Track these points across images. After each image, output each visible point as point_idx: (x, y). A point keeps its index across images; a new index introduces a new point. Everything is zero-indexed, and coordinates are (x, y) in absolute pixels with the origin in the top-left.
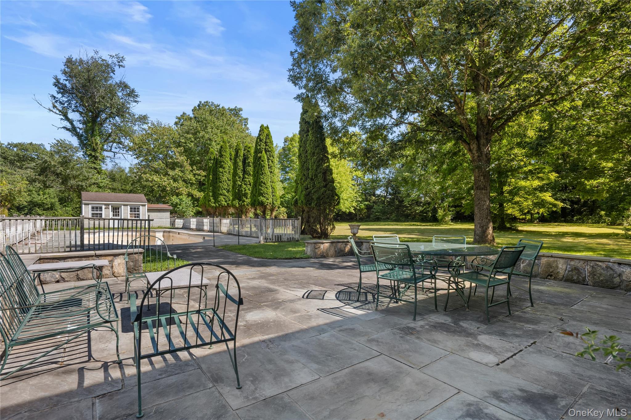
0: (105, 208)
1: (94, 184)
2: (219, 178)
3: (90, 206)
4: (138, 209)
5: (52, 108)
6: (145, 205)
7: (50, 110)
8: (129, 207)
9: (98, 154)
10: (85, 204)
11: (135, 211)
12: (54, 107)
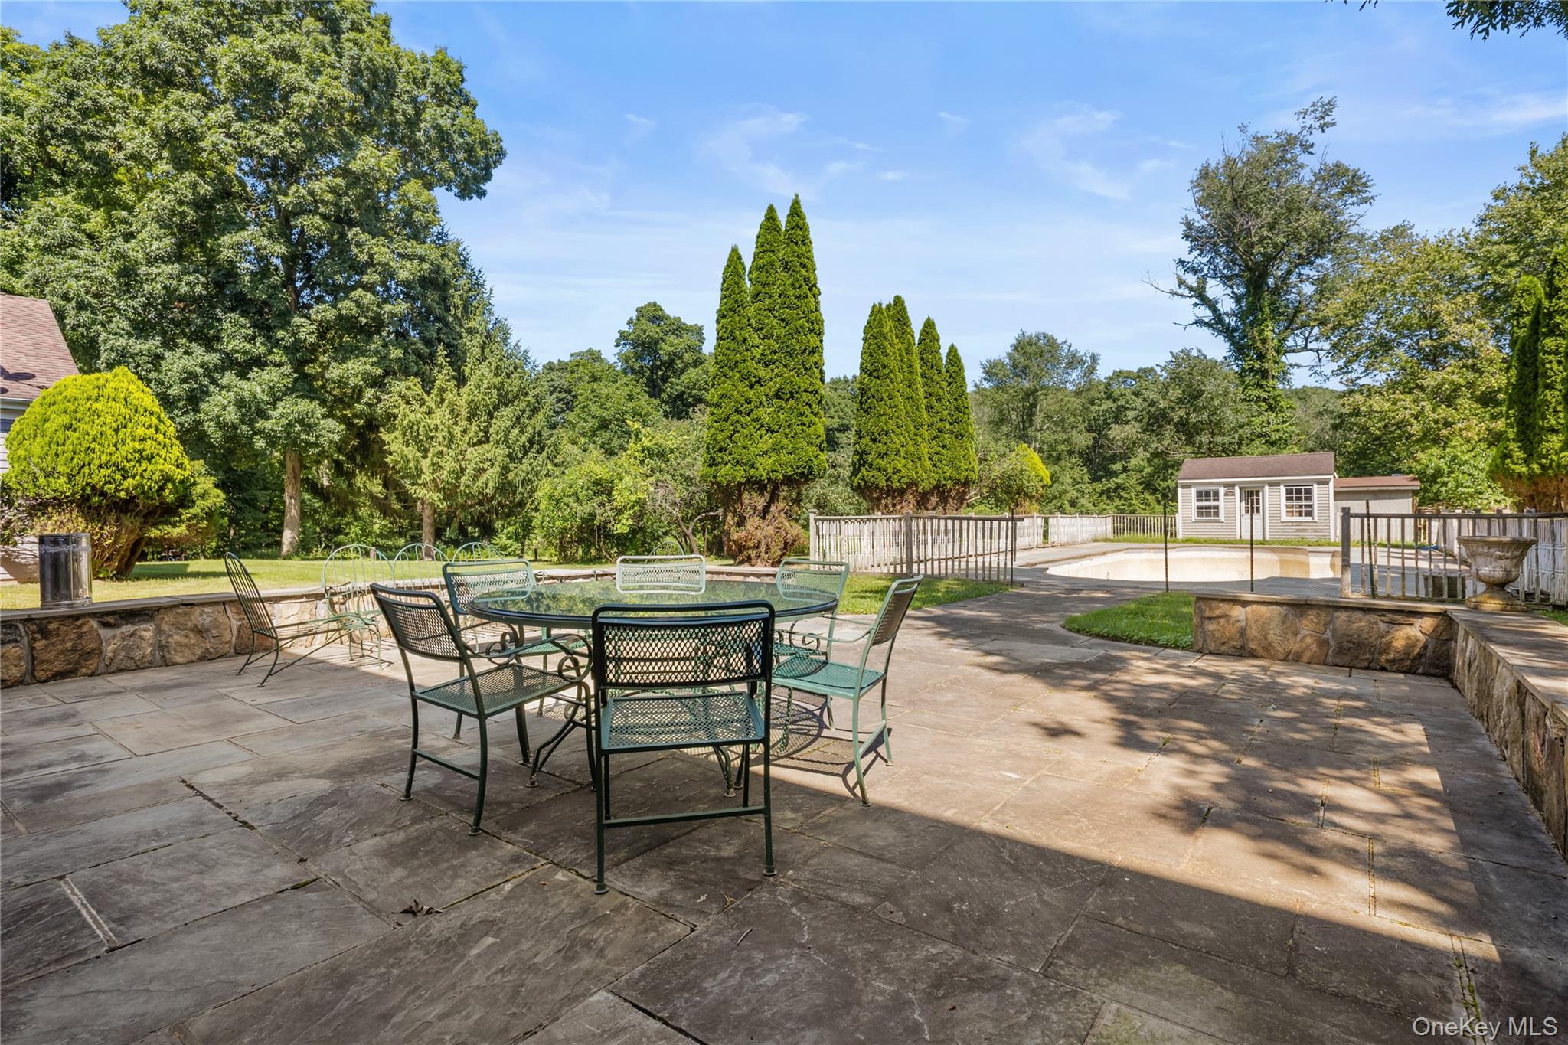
0: (1226, 494)
1: (1260, 436)
2: (1545, 375)
3: (1193, 490)
4: (1308, 491)
5: (1176, 288)
6: (1326, 482)
7: (1174, 293)
8: (1283, 489)
9: (1266, 365)
10: (1185, 486)
11: (1299, 499)
12: (1181, 282)
